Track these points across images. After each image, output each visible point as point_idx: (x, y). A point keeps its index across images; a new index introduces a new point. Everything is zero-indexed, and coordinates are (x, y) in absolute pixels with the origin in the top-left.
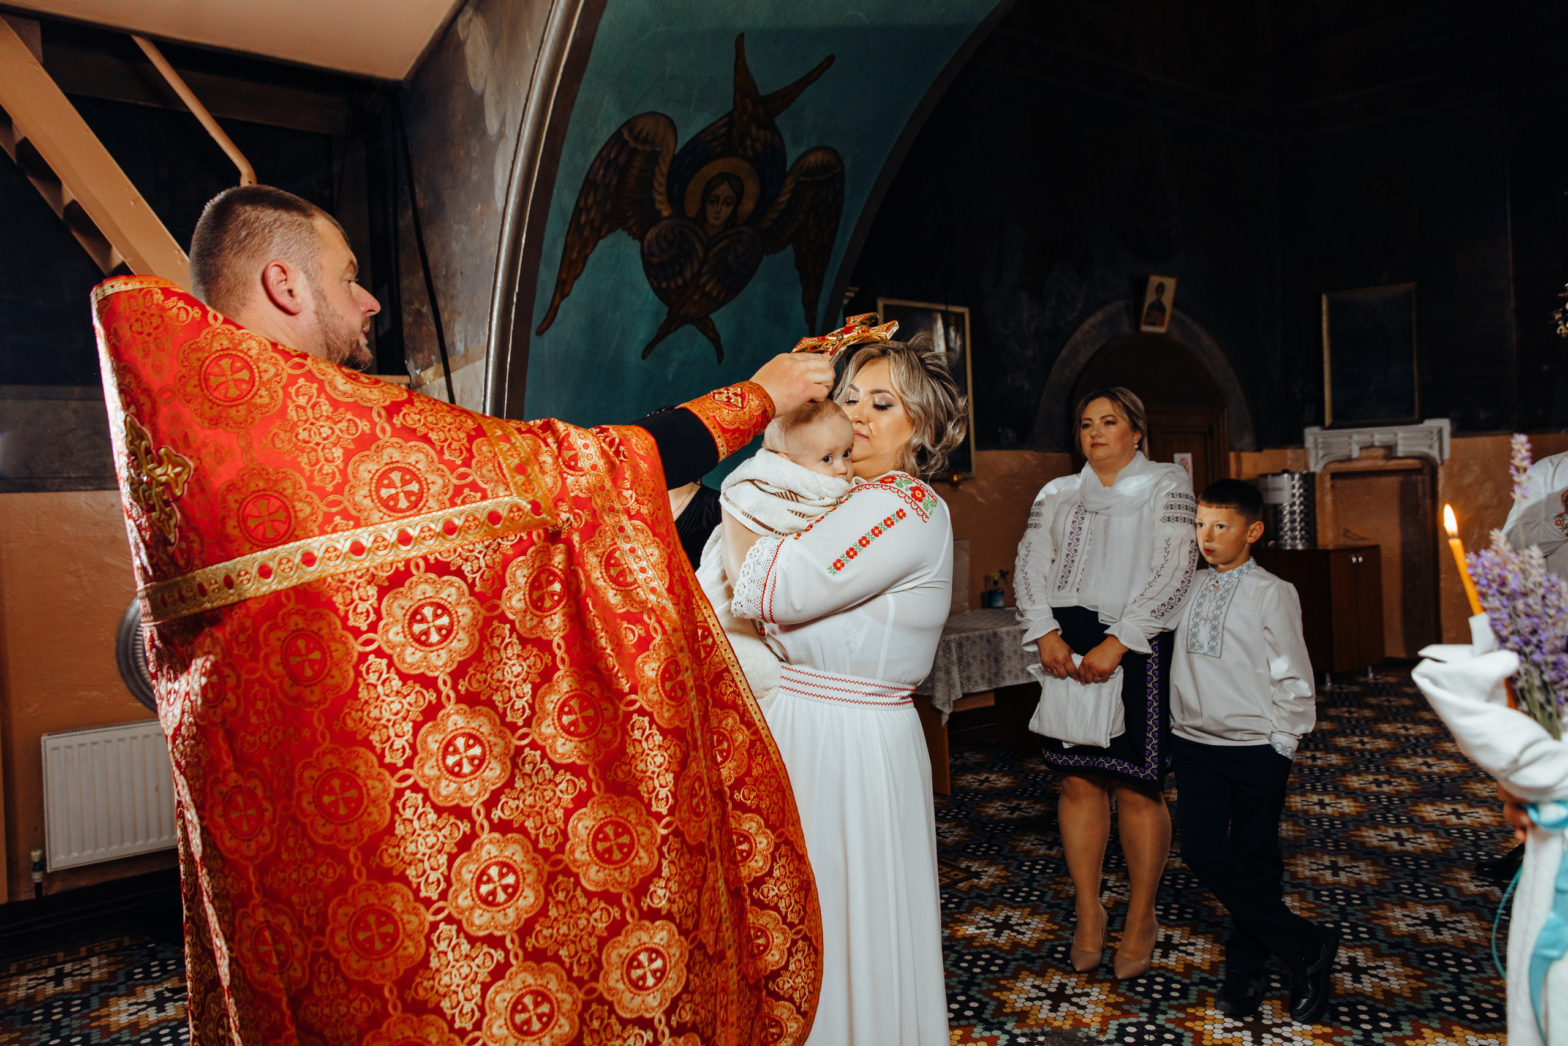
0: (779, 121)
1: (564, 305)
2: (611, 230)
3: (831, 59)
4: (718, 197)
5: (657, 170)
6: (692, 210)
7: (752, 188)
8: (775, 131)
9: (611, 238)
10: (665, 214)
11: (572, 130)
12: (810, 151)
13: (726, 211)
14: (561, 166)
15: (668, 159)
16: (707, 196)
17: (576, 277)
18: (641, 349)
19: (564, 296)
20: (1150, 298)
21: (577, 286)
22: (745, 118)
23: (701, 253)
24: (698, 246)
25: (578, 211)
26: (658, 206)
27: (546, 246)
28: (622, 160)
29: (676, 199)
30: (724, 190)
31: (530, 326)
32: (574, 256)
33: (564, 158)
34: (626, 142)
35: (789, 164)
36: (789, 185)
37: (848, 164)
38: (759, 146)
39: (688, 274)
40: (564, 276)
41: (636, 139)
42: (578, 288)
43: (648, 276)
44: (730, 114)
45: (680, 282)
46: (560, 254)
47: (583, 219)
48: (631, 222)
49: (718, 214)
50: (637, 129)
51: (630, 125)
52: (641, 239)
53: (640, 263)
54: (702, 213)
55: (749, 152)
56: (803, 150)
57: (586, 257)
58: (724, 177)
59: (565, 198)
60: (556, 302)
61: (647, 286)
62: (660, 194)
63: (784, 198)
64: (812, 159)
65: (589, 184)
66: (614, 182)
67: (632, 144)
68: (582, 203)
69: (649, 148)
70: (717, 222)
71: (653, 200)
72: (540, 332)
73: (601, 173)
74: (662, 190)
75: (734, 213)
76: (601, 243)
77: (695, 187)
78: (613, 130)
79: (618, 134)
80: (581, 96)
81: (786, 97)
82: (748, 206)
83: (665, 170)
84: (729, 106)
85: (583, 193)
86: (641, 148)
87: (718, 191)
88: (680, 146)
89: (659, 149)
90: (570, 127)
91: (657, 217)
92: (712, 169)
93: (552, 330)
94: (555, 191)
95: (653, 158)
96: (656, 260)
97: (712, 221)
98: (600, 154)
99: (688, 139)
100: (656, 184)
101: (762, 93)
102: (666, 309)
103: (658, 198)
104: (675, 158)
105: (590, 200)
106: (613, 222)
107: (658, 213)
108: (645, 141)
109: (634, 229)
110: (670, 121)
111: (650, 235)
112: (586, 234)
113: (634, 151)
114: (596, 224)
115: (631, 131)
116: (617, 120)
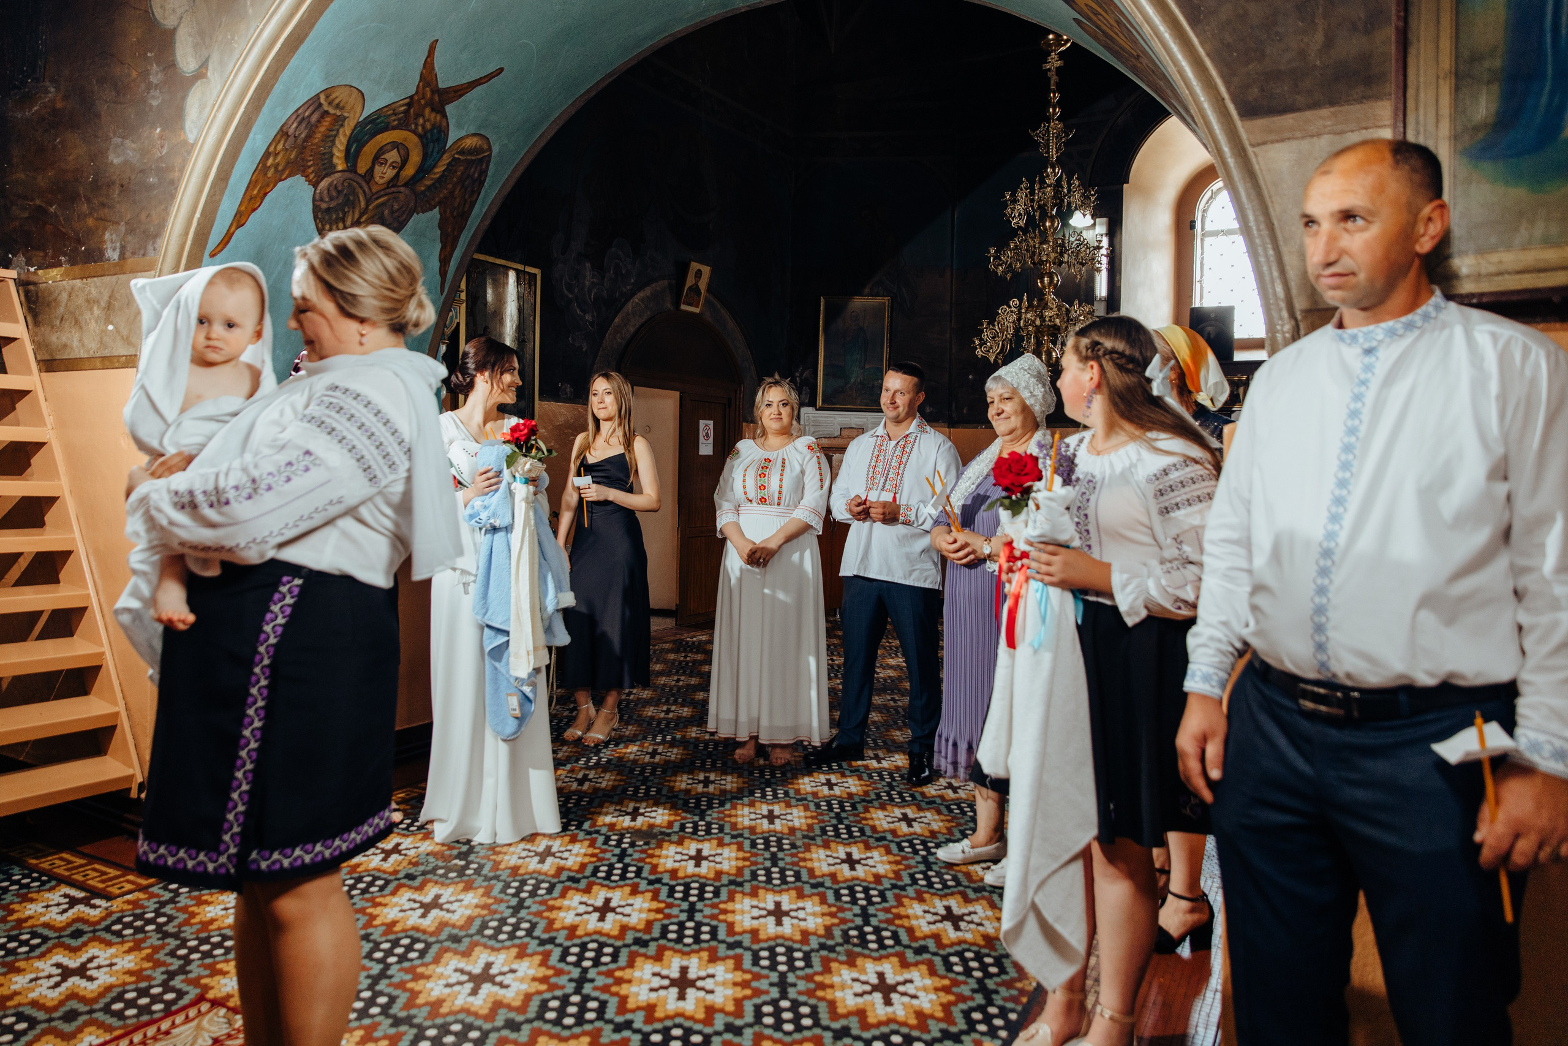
0: (449, 109)
1: (239, 233)
2: (291, 175)
3: (501, 70)
4: (386, 160)
5: (341, 131)
6: (362, 168)
7: (415, 158)
8: (444, 116)
9: (290, 180)
10: (340, 168)
11: (278, 88)
12: (468, 136)
13: (390, 173)
14: (261, 115)
15: (353, 124)
16: (377, 159)
17: (254, 210)
19: (239, 226)
20: (690, 281)
21: (254, 217)
22: (423, 102)
23: (363, 204)
24: (362, 198)
25: (267, 155)
26: (335, 160)
27: (231, 181)
28: (314, 118)
29: (351, 157)
30: (392, 156)
31: (205, 248)
32: (255, 192)
33: (265, 109)
34: (320, 105)
35: (450, 143)
36: (446, 159)
37: (496, 149)
38: (428, 126)
39: (349, 221)
40: (243, 208)
41: (330, 104)
42: (255, 219)
43: (315, 217)
44: (411, 97)
46: (243, 189)
47: (270, 162)
48: (310, 170)
49: (384, 174)
50: (333, 96)
51: (328, 92)
52: (315, 185)
53: (311, 206)
54: (371, 171)
55: (420, 129)
56: (463, 133)
57: (266, 194)
58: (395, 145)
59: (258, 141)
60: (232, 230)
61: (312, 226)
62: (339, 151)
63: (440, 169)
64: (470, 143)
65: (283, 133)
66: (303, 136)
67: (326, 107)
68: (272, 149)
69: (339, 113)
70: (382, 181)
71: (332, 155)
72: (214, 255)
73: (295, 125)
74: (342, 148)
75: (397, 175)
76: (280, 184)
77: (370, 149)
78: (313, 94)
79: (316, 98)
80: (293, 63)
81: (459, 92)
82: (409, 171)
83: (348, 133)
84: (413, 91)
85: (275, 140)
86: (332, 111)
87: (386, 156)
88: (365, 114)
89: (346, 114)
90: (277, 85)
91: (330, 169)
92: (386, 138)
93: (225, 253)
94: (251, 135)
95: (340, 121)
96: (324, 206)
97: (377, 179)
98: (297, 111)
99: (372, 111)
100: (337, 142)
101: (441, 85)
103: (337, 154)
104: (358, 124)
105: (280, 147)
106: (295, 167)
107: (334, 166)
108: (337, 106)
109: (312, 176)
110: (363, 94)
111: (324, 184)
112: (270, 174)
113: (327, 113)
114: (280, 168)
115: (327, 97)
116: (319, 86)
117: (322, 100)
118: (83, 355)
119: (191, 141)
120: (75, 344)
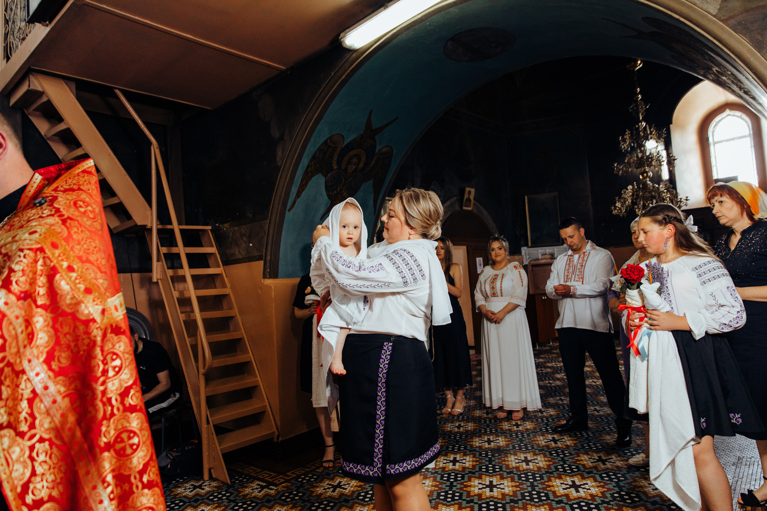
0: (377, 137)
1: (299, 200)
2: (317, 173)
3: (397, 118)
4: (352, 162)
5: (335, 153)
6: (343, 167)
7: (363, 159)
8: (375, 140)
9: (317, 176)
10: (335, 168)
11: (312, 139)
12: (384, 147)
13: (354, 167)
15: (340, 149)
16: (349, 162)
17: (304, 190)
18: (320, 217)
19: (298, 198)
20: (466, 196)
22: (366, 136)
23: (344, 182)
24: (343, 179)
25: (308, 167)
26: (333, 165)
27: (295, 179)
28: (325, 149)
29: (339, 163)
30: (355, 160)
31: (285, 208)
32: (304, 182)
33: (307, 148)
34: (328, 144)
35: (377, 151)
36: (375, 158)
37: (394, 152)
38: (368, 146)
39: (338, 190)
40: (300, 189)
41: (331, 142)
42: (303, 194)
43: (326, 190)
44: (362, 135)
45: (336, 192)
46: (300, 182)
47: (309, 170)
48: (324, 171)
49: (351, 168)
50: (333, 139)
51: (330, 138)
52: (326, 177)
53: (324, 186)
54: (347, 168)
55: (365, 147)
56: (382, 147)
57: (308, 183)
58: (355, 155)
60: (296, 200)
61: (325, 194)
63: (373, 162)
64: (384, 150)
65: (314, 157)
66: (321, 157)
67: (330, 144)
68: (310, 164)
69: (334, 146)
70: (351, 171)
71: (332, 163)
72: (289, 211)
73: (318, 154)
74: (336, 160)
75: (356, 168)
76: (313, 178)
77: (346, 159)
78: (325, 139)
79: (326, 140)
80: (318, 128)
81: (380, 129)
82: (361, 165)
83: (338, 153)
84: (362, 132)
85: (311, 161)
86: (332, 145)
87: (353, 160)
88: (344, 145)
89: (337, 146)
91: (332, 169)
92: (352, 153)
93: (294, 209)
95: (335, 149)
96: (329, 184)
97: (349, 170)
98: (319, 147)
99: (347, 143)
100: (334, 158)
101: (374, 128)
102: (330, 202)
103: (334, 162)
104: (342, 149)
105: (313, 163)
106: (318, 171)
108: (334, 143)
109: (324, 173)
110: (343, 137)
111: (329, 175)
112: (309, 175)
113: (330, 146)
114: (313, 172)
115: (331, 140)
116: (328, 136)
117: (328, 141)
118: (240, 257)
119: (279, 165)
120: (237, 253)
